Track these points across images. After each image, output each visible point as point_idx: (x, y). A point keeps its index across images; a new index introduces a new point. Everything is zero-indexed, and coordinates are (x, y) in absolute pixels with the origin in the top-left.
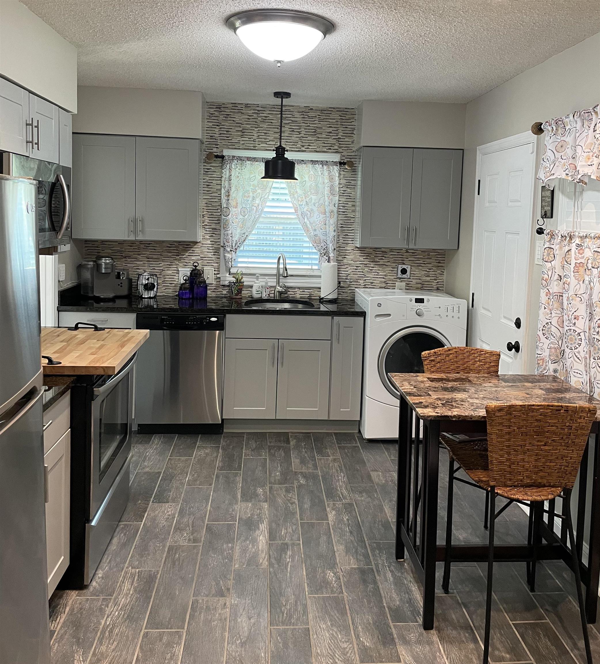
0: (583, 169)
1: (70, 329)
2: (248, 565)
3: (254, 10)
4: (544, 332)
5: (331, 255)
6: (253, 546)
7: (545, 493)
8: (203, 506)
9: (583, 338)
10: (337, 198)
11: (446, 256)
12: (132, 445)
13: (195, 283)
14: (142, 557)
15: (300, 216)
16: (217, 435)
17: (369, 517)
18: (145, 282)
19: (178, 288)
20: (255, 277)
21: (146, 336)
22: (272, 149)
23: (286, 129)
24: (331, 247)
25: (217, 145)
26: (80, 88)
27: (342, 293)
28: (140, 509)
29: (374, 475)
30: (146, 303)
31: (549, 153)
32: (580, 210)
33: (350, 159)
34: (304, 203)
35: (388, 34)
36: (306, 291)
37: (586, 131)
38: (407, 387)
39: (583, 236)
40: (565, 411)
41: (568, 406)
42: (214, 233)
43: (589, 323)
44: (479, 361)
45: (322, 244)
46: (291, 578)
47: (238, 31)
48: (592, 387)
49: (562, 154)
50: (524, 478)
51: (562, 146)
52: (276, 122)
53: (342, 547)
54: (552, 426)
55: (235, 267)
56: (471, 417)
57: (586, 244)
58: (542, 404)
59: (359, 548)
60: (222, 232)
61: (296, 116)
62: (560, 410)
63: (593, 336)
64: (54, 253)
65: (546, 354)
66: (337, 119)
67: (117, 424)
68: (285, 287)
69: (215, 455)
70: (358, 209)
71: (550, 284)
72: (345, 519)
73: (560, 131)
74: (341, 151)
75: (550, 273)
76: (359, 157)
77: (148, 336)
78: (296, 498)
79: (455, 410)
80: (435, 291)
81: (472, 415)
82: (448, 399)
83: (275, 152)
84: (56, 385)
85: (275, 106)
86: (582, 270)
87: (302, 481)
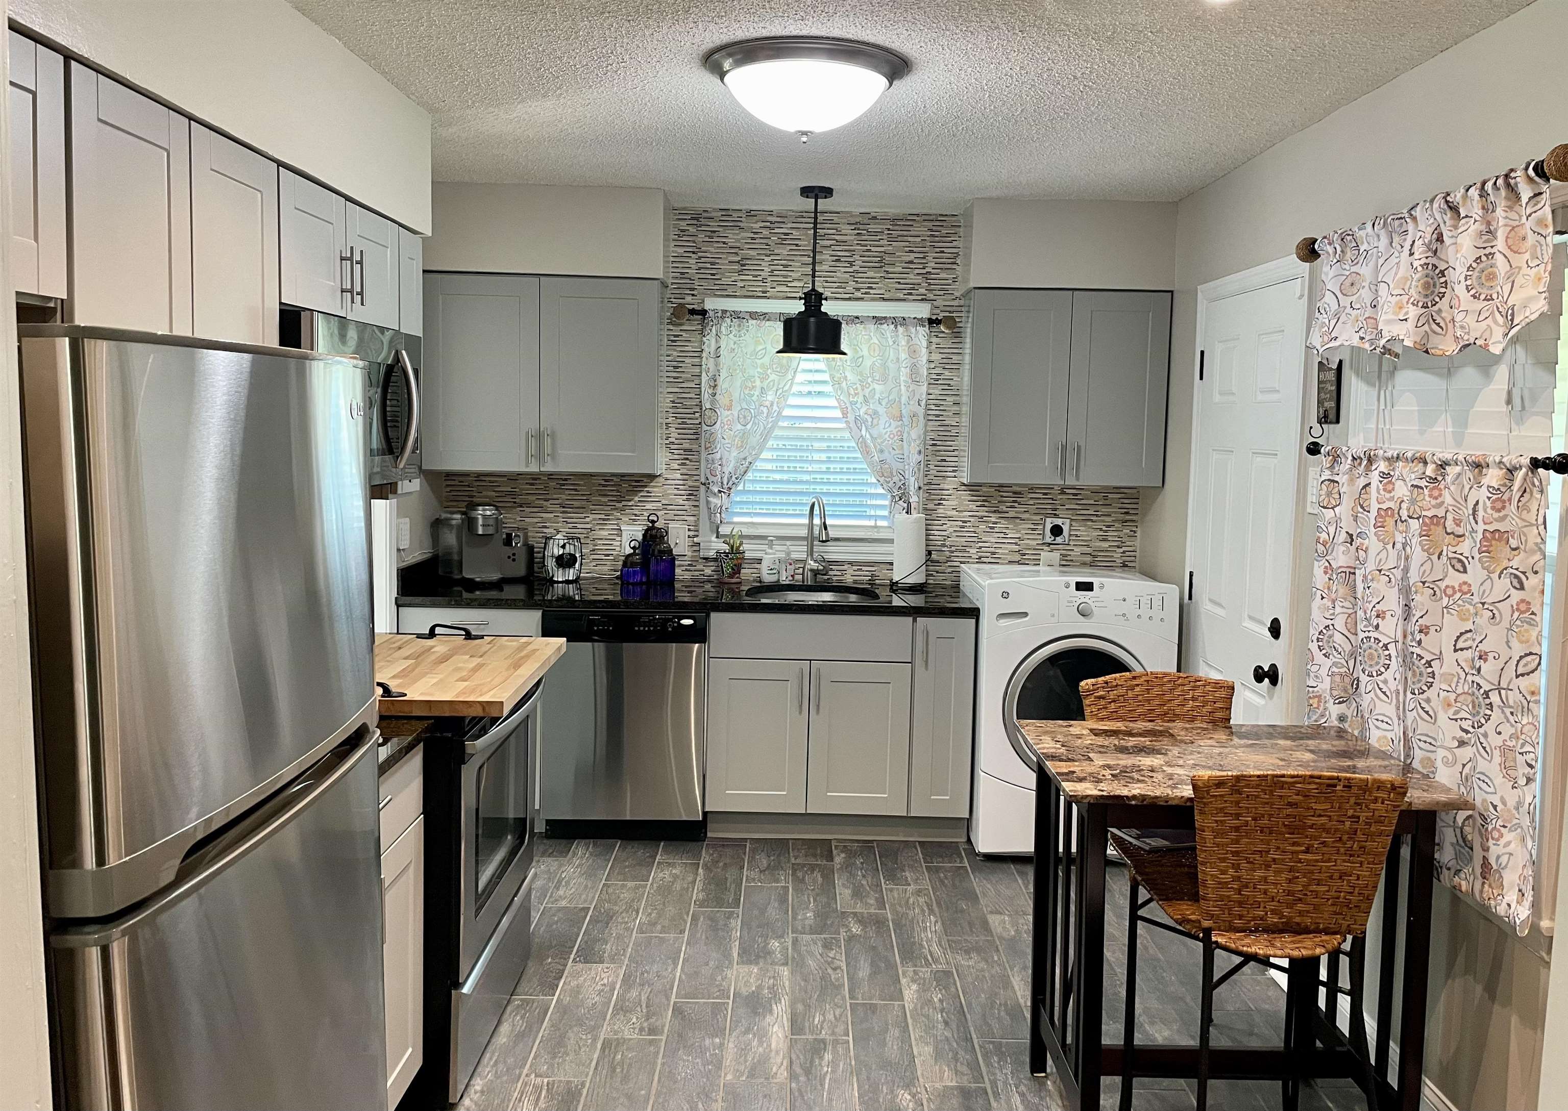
0: (1390, 330)
1: (420, 636)
2: (751, 1075)
3: (757, 39)
4: (1321, 644)
5: (914, 499)
6: (761, 1043)
7: (1309, 943)
8: (666, 969)
9: (1393, 653)
10: (924, 389)
11: (1140, 501)
12: (535, 859)
13: (653, 555)
14: (554, 1057)
15: (852, 425)
16: (694, 843)
17: (983, 996)
18: (558, 551)
19: (621, 563)
20: (767, 542)
21: (559, 649)
22: (797, 295)
23: (825, 256)
24: (913, 484)
25: (693, 289)
26: (438, 186)
27: (934, 573)
28: (551, 974)
29: (994, 921)
30: (560, 593)
31: (1329, 298)
32: (1389, 408)
33: (950, 312)
34: (861, 399)
35: (1011, 76)
36: (864, 568)
37: (1396, 254)
38: (1047, 746)
39: (1392, 457)
40: (1344, 786)
41: (1349, 779)
42: (687, 459)
43: (1404, 625)
44: (1194, 699)
45: (896, 479)
46: (830, 1100)
47: (726, 79)
48: (1408, 748)
49: (1353, 298)
50: (1266, 914)
51: (1352, 284)
52: (806, 244)
53: (929, 1049)
54: (1320, 816)
55: (727, 523)
56: (1167, 799)
57: (1397, 473)
58: (1300, 773)
59: (961, 1053)
60: (704, 455)
61: (843, 232)
62: (1335, 786)
63: (1411, 649)
64: (390, 496)
65: (1325, 685)
66: (923, 236)
67: (507, 819)
68: (824, 561)
69: (690, 879)
70: (965, 409)
71: (1332, 552)
72: (935, 1000)
73: (1349, 255)
74: (932, 297)
75: (1332, 530)
76: (967, 309)
77: (564, 650)
78: (844, 958)
79: (1136, 786)
80: (1117, 570)
81: (1168, 795)
82: (1126, 767)
83: (803, 301)
84: (398, 735)
85: (804, 214)
86: (1390, 522)
87: (856, 929)
